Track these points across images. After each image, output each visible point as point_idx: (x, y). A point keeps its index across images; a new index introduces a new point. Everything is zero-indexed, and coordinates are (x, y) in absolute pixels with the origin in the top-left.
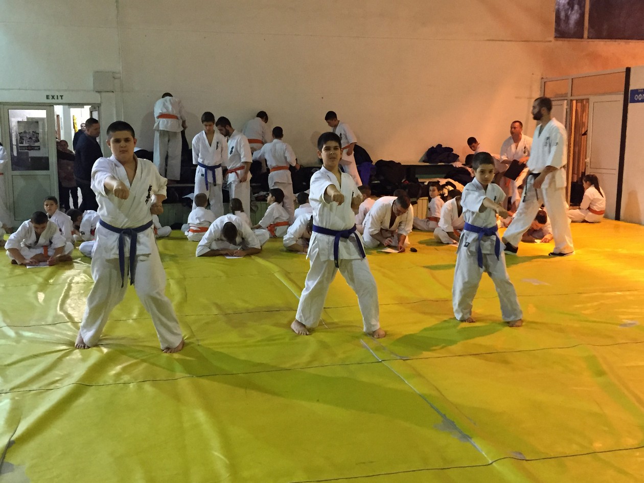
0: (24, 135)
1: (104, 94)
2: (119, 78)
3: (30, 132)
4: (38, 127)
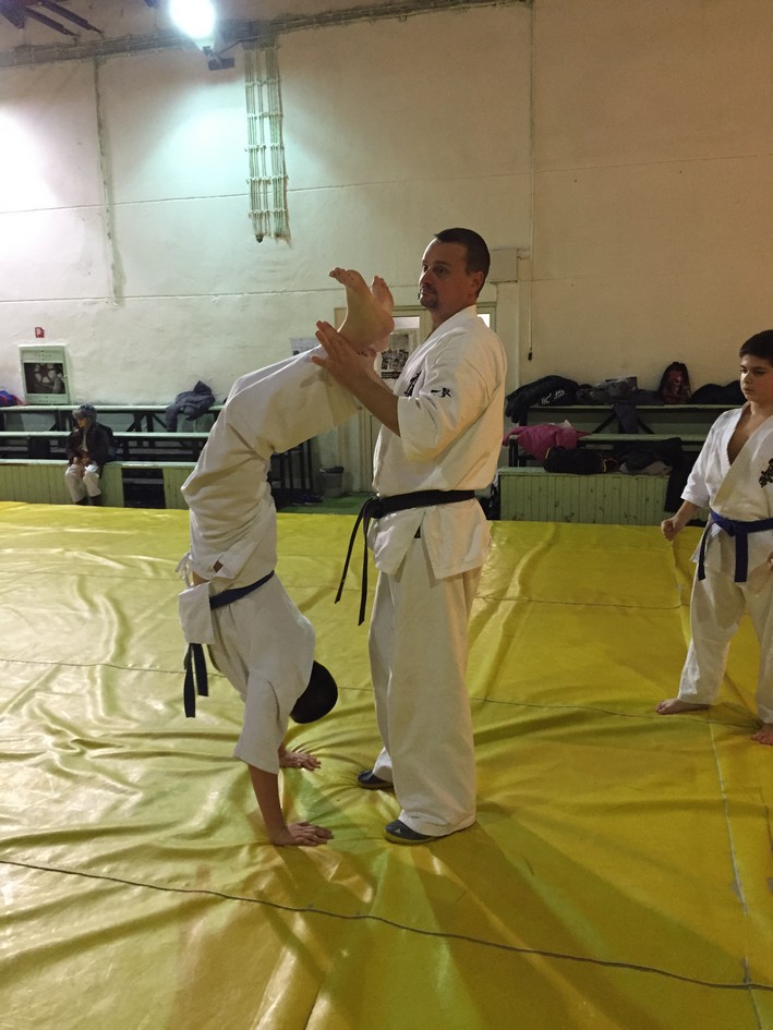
0: (388, 355)
1: (501, 286)
2: (528, 258)
3: (396, 351)
4: (407, 343)
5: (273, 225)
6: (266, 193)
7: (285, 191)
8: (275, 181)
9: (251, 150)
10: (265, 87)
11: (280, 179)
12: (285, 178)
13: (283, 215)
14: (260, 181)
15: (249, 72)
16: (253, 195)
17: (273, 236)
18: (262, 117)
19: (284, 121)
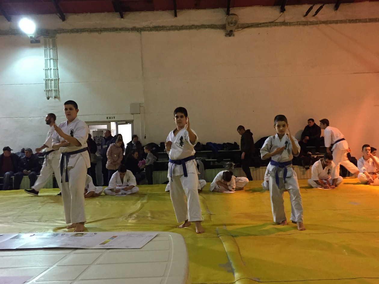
0: (96, 138)
1: (135, 115)
2: (143, 106)
3: (99, 137)
5: (54, 94)
6: (51, 83)
7: (58, 83)
9: (46, 70)
10: (51, 50)
11: (56, 79)
12: (59, 79)
13: (57, 91)
14: (49, 80)
15: (46, 45)
16: (46, 84)
17: (53, 97)
18: (50, 59)
19: (58, 61)
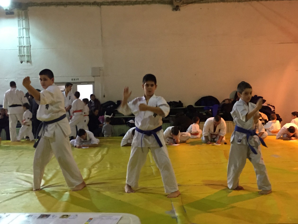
1: (96, 77)
2: (102, 70)
5: (26, 59)
6: (24, 50)
7: (30, 49)
8: (27, 46)
9: (19, 38)
10: (24, 21)
11: (28, 46)
12: (30, 46)
13: (29, 56)
14: (22, 46)
15: (19, 16)
16: (20, 50)
17: (26, 62)
18: (23, 29)
19: (30, 30)
